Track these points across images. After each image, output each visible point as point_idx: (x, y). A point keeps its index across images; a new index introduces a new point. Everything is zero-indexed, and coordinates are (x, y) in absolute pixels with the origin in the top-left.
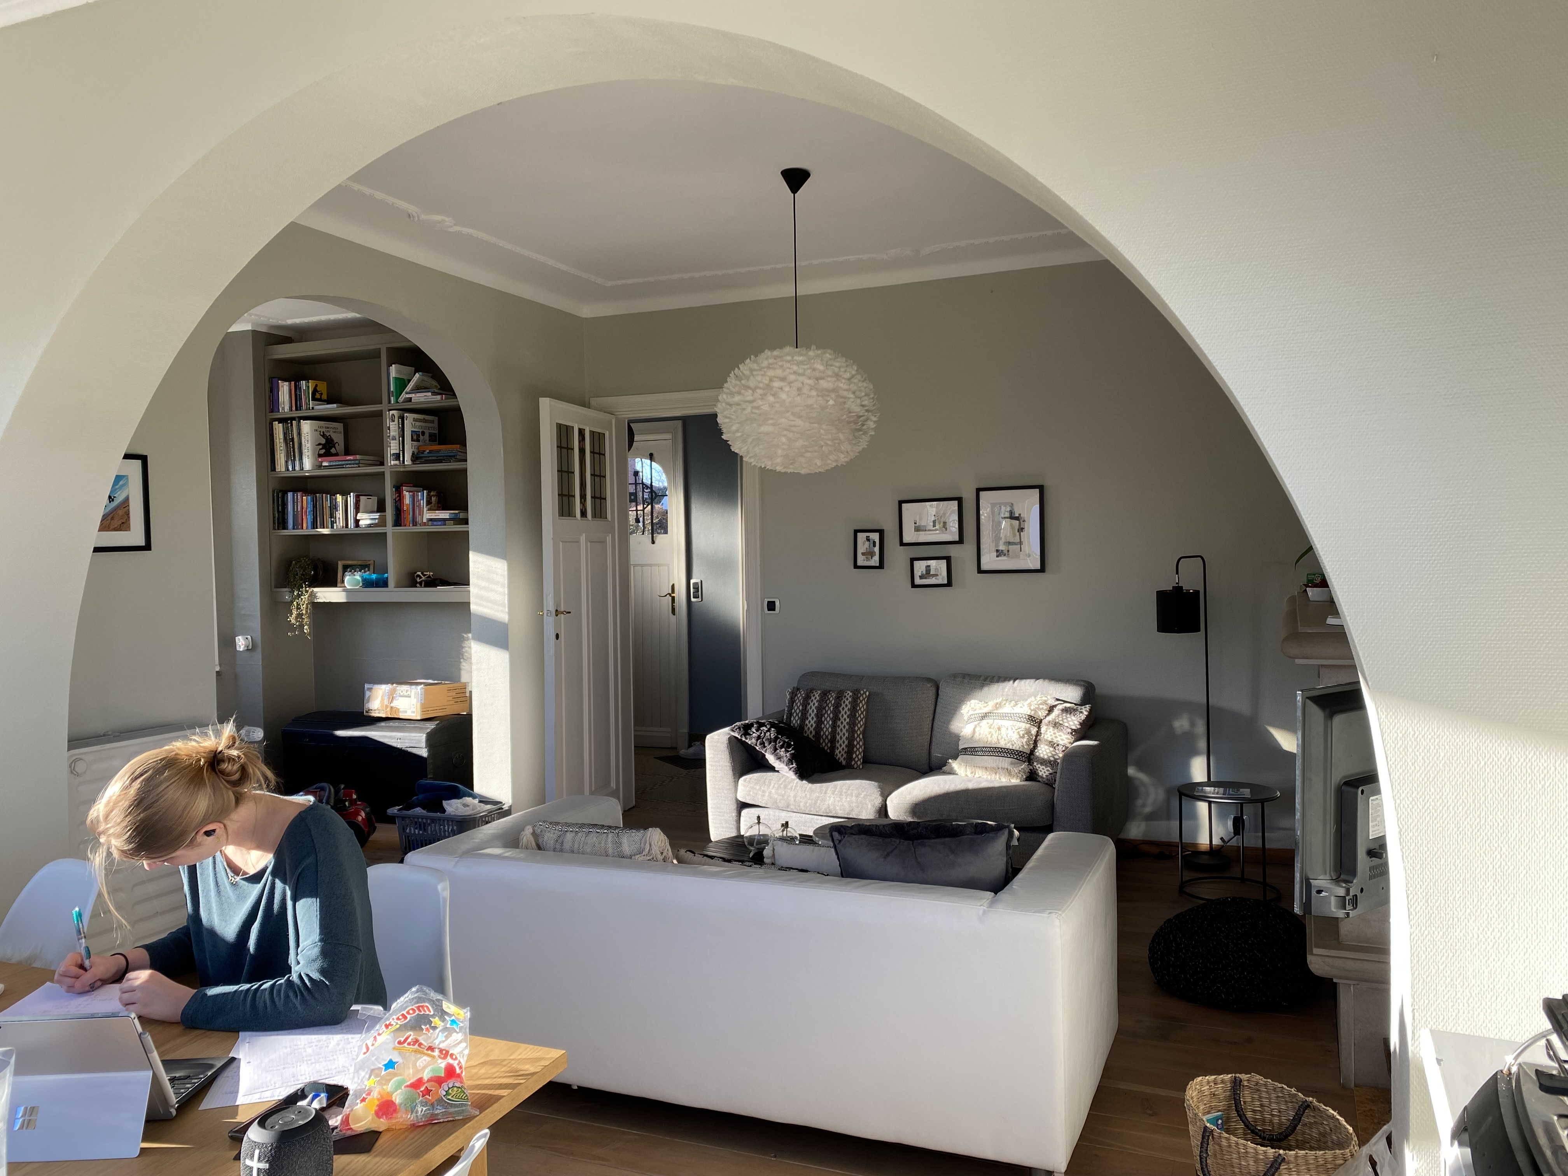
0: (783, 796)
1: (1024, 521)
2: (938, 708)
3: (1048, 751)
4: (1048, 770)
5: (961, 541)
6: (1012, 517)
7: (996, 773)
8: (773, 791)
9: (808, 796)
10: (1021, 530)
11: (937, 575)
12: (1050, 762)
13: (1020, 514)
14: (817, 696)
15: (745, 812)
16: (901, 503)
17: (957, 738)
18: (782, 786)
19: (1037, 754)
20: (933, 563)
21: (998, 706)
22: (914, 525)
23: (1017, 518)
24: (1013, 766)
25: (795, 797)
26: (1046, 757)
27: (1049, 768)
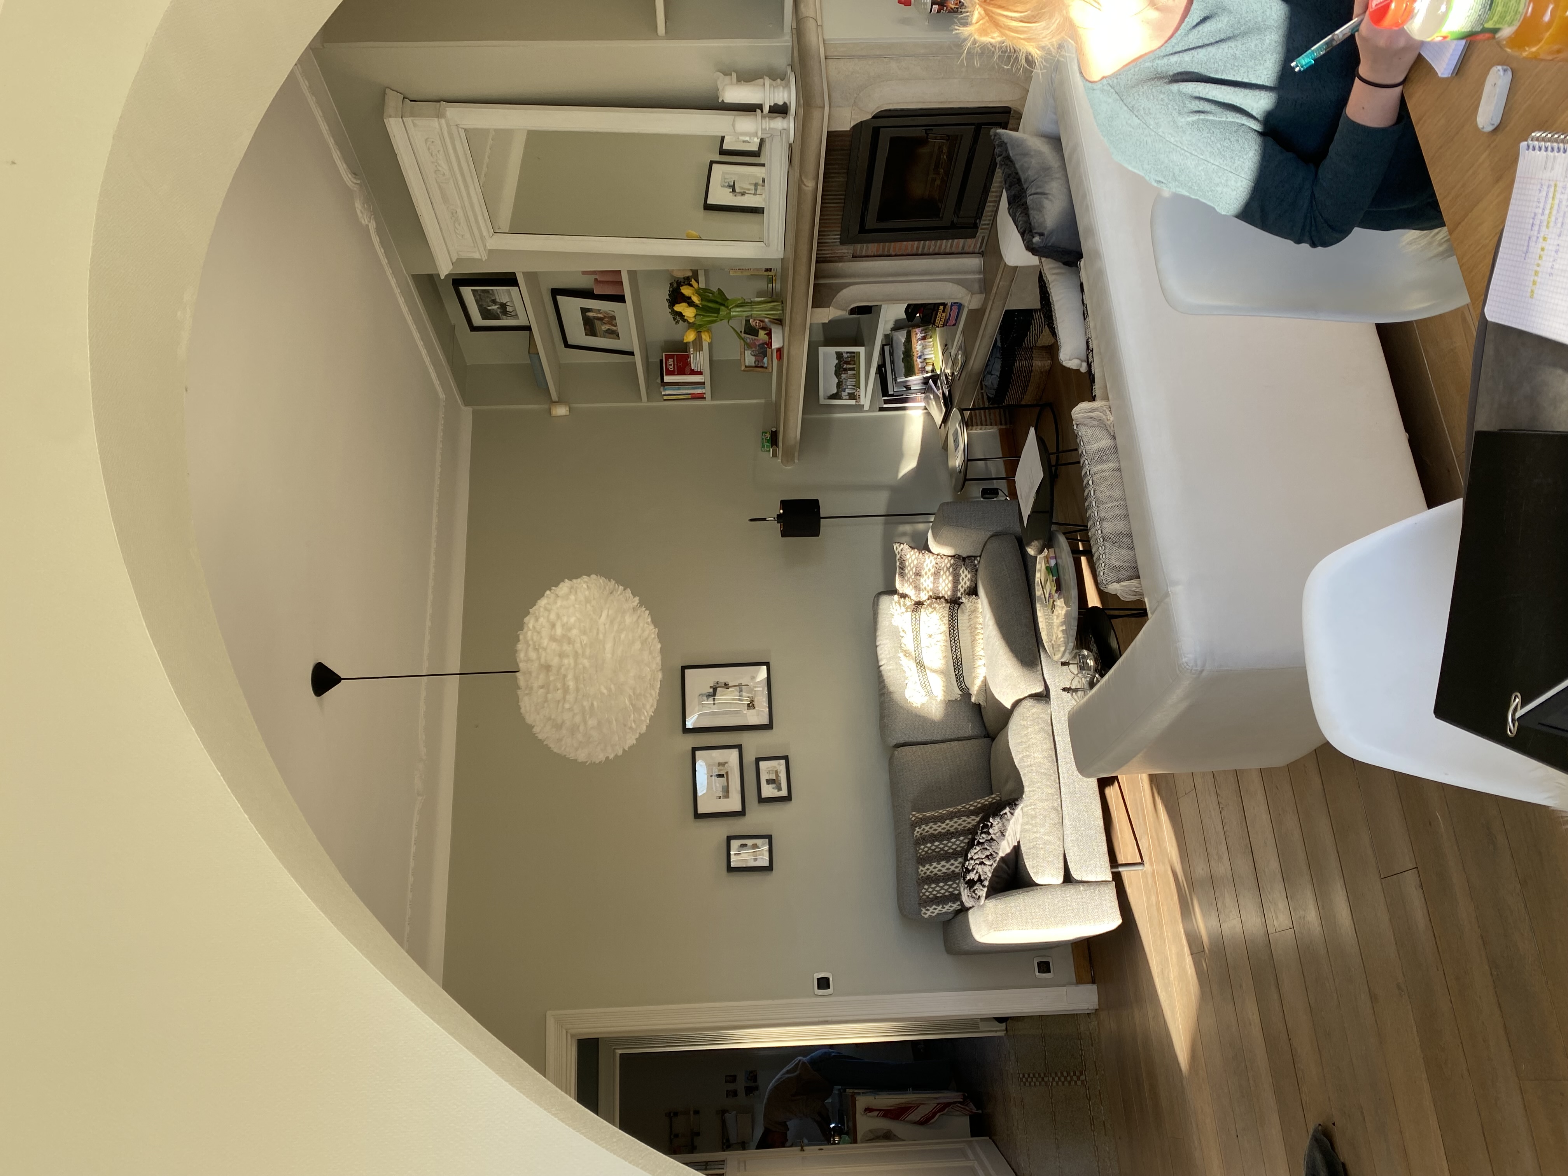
0: (1045, 817)
1: (718, 683)
2: (919, 740)
3: (944, 577)
4: (963, 572)
5: (739, 747)
6: (714, 694)
7: (976, 628)
8: (1042, 830)
9: (1039, 784)
10: (726, 686)
11: (776, 772)
12: (954, 570)
13: (711, 687)
14: (926, 870)
15: (1076, 875)
16: (698, 816)
17: (950, 704)
18: (1034, 822)
19: (949, 593)
20: (764, 778)
21: (907, 654)
22: (722, 799)
23: (715, 689)
24: (965, 611)
25: (1042, 801)
26: (950, 578)
27: (961, 572)
